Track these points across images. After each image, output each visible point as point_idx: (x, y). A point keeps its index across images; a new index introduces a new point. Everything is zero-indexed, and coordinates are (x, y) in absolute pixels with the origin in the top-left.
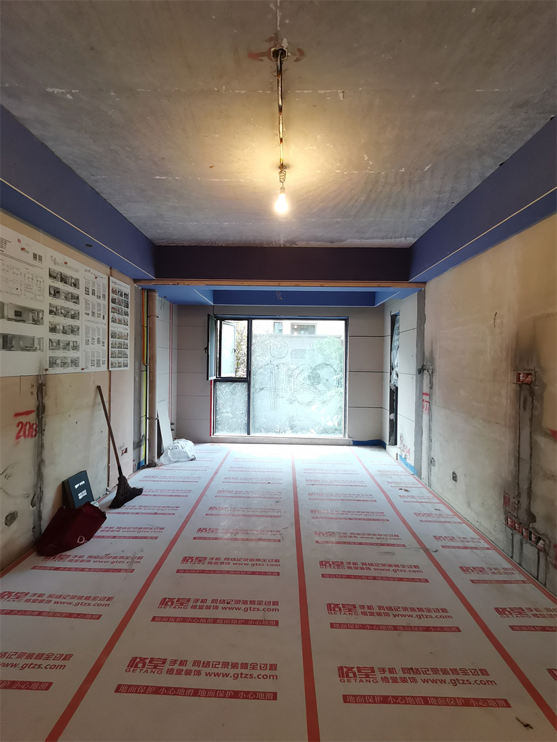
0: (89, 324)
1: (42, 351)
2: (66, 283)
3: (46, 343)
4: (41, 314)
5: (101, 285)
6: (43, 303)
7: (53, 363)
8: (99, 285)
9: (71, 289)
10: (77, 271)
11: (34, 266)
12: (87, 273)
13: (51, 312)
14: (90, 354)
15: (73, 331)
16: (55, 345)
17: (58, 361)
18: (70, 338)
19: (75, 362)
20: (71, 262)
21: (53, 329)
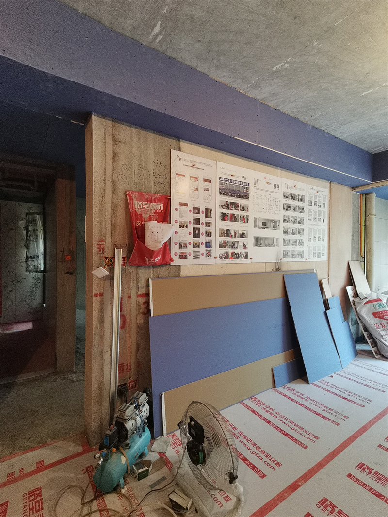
0: (311, 227)
1: (279, 247)
2: (295, 200)
3: (281, 242)
4: (278, 223)
5: (322, 196)
6: (279, 215)
7: (285, 255)
8: (319, 197)
9: (298, 203)
10: (303, 190)
11: (274, 192)
12: (310, 190)
13: (284, 221)
14: (312, 249)
15: (299, 233)
16: (287, 242)
17: (289, 254)
18: (297, 237)
19: (300, 254)
20: (299, 185)
21: (286, 232)
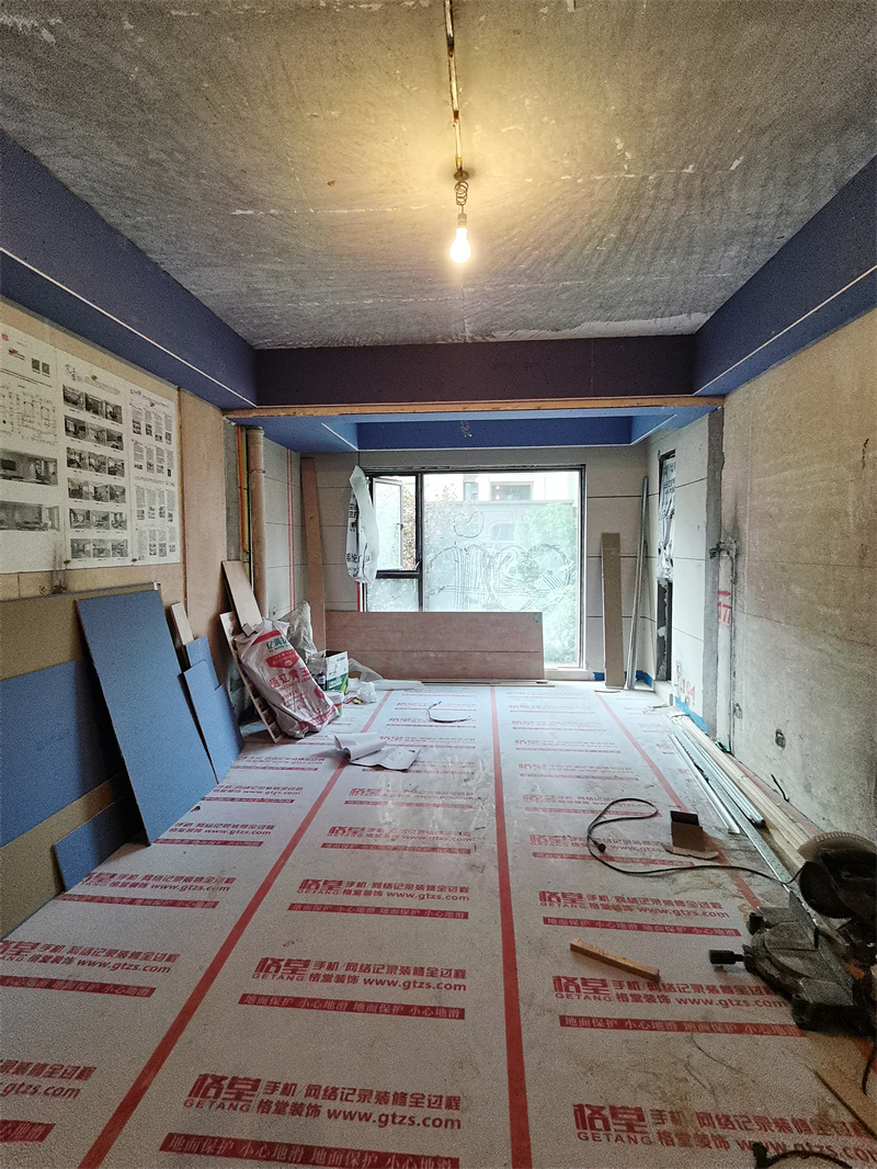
0: (141, 483)
1: (58, 530)
2: (96, 412)
3: (65, 517)
4: (51, 466)
5: (163, 416)
6: (57, 446)
7: (78, 550)
8: (158, 417)
9: (107, 424)
10: (117, 392)
11: (35, 382)
12: (136, 397)
13: (70, 462)
14: (147, 534)
15: (113, 496)
16: (80, 520)
17: (89, 547)
18: (109, 507)
19: (119, 549)
20: (104, 376)
21: (76, 493)
